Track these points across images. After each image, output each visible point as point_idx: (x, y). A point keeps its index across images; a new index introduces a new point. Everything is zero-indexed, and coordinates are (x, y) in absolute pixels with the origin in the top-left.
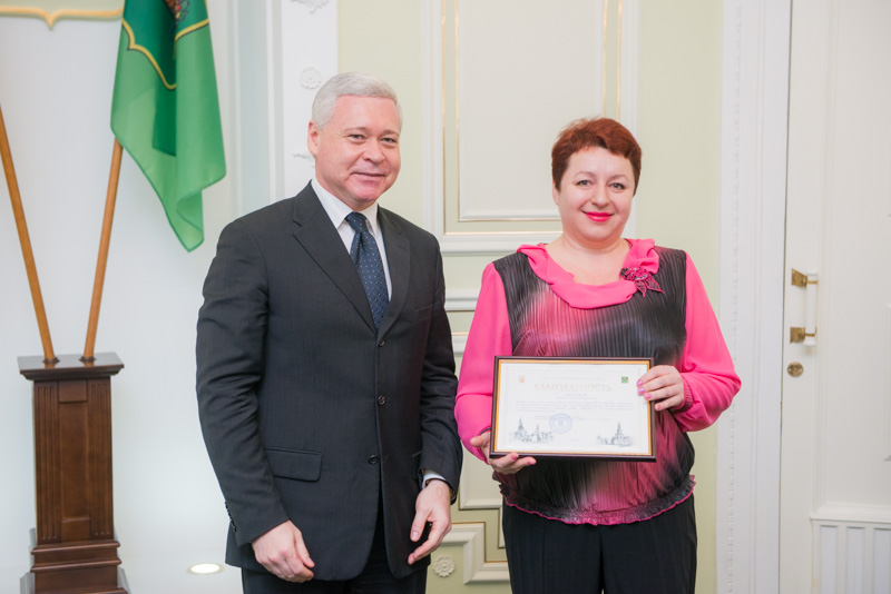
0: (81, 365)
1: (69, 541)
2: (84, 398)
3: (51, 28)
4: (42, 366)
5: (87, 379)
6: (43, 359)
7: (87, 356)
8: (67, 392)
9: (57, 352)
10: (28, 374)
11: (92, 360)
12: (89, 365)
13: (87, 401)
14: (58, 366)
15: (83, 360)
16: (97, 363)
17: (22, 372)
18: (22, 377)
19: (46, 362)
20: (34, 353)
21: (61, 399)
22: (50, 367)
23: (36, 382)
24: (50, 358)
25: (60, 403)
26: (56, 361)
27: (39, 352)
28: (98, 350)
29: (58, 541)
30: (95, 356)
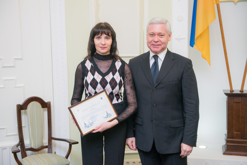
0: (240, 93)
1: (235, 138)
2: (241, 101)
3: (236, 4)
4: (229, 92)
5: (242, 97)
6: (230, 90)
7: (242, 91)
8: (236, 100)
9: (234, 89)
10: (226, 94)
11: (243, 91)
12: (242, 93)
13: (241, 102)
14: (234, 93)
15: (240, 91)
16: (244, 92)
17: (225, 94)
18: (225, 95)
19: (231, 91)
20: (228, 89)
21: (234, 101)
22: (232, 93)
23: (228, 96)
24: (232, 90)
25: (234, 102)
26: (233, 91)
27: (229, 89)
28: (245, 89)
29: (233, 138)
30: (244, 91)
